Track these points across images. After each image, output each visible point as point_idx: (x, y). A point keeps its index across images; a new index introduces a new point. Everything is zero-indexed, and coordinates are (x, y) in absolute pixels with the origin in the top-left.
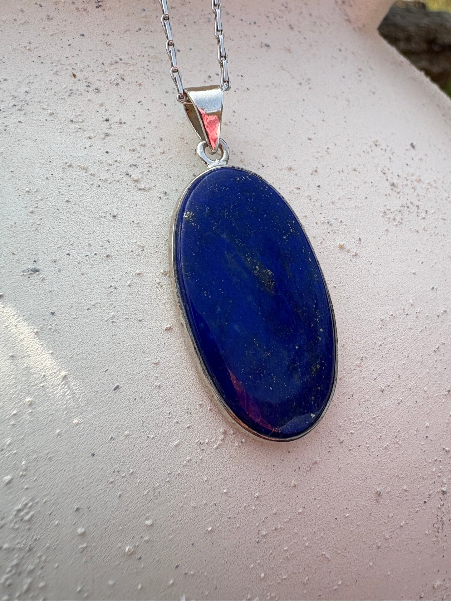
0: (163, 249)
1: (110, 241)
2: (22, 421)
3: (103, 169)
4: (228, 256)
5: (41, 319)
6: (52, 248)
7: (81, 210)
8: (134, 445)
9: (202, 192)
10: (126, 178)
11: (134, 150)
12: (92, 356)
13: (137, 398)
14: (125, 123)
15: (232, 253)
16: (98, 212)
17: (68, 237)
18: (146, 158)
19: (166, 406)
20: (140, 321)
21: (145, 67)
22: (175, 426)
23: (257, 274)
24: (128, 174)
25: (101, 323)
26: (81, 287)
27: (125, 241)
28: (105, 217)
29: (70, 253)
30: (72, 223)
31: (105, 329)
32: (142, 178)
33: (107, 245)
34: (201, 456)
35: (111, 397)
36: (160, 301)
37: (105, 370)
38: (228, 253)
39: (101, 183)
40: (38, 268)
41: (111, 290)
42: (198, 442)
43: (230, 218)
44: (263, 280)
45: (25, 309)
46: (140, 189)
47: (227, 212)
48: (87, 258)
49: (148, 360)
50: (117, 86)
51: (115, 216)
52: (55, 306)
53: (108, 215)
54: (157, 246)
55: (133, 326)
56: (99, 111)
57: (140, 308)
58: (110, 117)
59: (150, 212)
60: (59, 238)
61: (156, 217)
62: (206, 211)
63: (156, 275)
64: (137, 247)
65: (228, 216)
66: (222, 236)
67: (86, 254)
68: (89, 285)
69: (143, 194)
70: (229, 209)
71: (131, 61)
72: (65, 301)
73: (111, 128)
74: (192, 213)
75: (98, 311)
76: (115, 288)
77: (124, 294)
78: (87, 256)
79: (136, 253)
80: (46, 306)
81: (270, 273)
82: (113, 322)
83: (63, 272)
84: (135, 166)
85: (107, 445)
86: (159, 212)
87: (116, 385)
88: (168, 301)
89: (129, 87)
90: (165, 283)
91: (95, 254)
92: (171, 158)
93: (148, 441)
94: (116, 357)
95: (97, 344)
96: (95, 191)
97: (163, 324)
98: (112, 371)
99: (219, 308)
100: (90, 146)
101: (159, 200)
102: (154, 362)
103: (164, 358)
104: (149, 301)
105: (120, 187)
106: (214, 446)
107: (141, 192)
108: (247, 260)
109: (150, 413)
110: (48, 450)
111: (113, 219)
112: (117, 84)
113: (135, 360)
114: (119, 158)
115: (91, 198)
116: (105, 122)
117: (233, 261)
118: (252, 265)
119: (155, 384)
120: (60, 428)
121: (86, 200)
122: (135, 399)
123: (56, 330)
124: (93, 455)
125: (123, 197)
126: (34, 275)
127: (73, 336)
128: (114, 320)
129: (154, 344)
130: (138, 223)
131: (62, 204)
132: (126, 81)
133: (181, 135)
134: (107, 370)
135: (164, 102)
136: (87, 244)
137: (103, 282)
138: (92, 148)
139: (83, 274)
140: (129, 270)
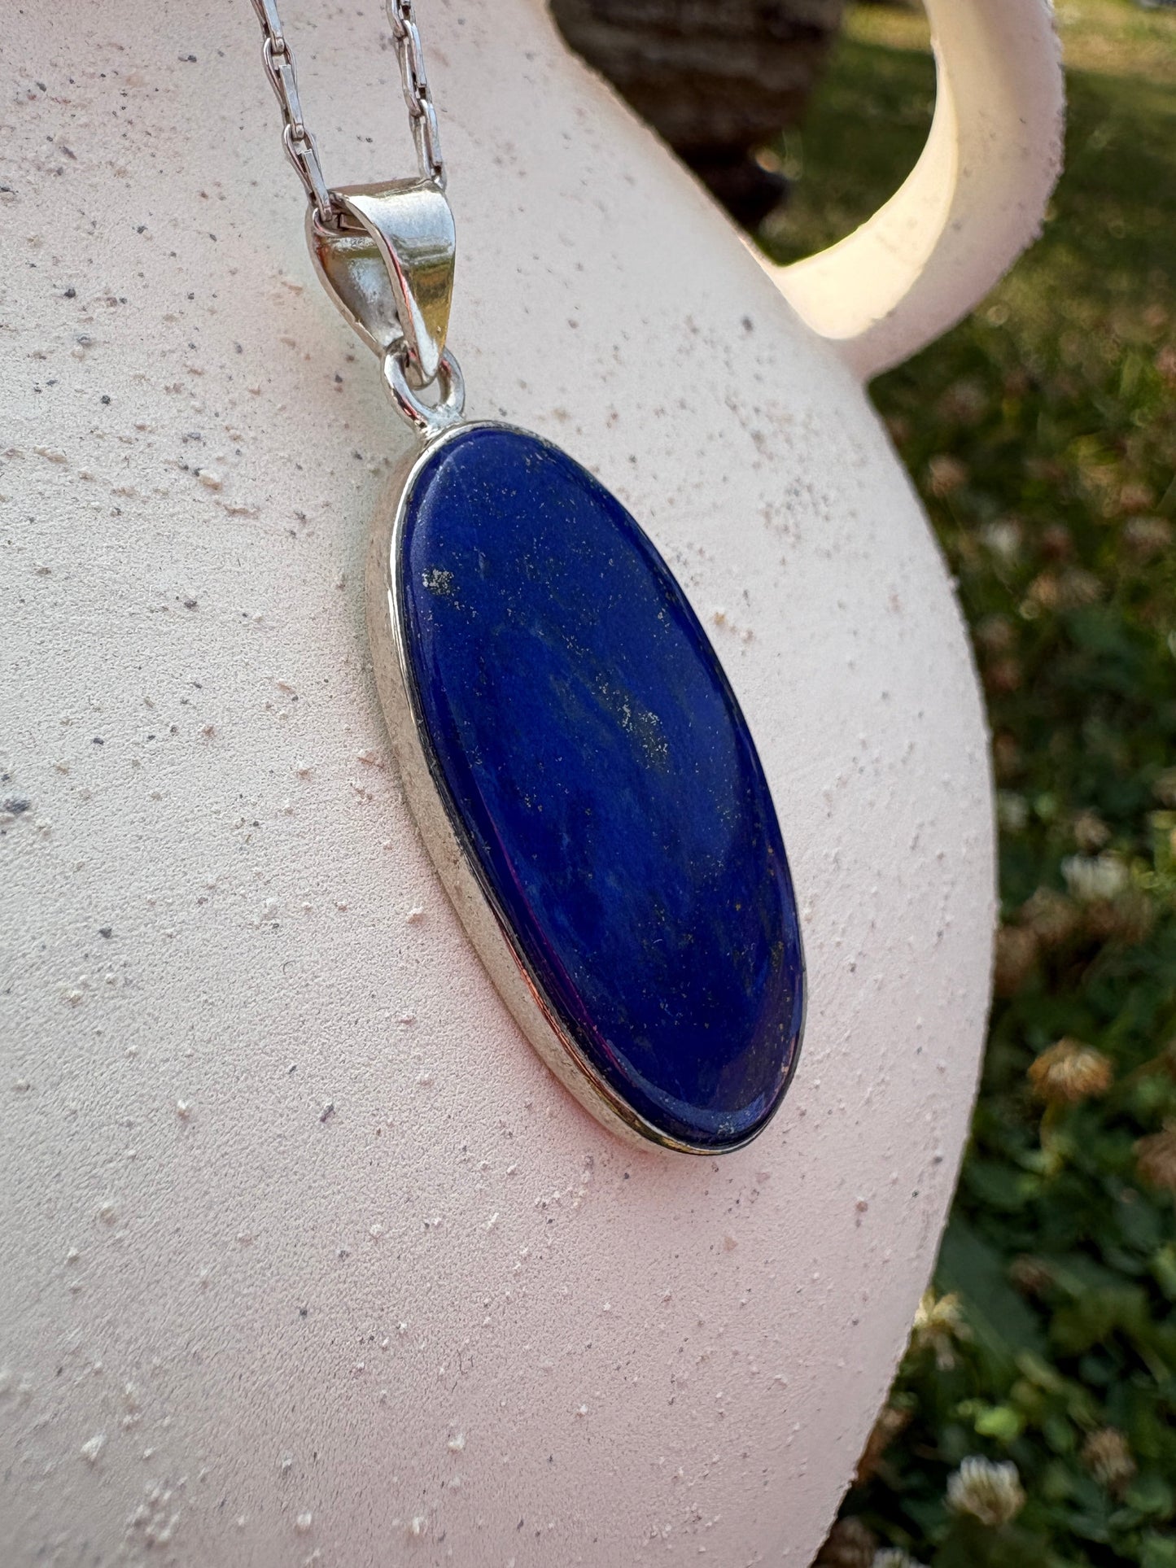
0: (345, 688)
1: (200, 682)
2: (99, 1272)
3: (112, 455)
4: (560, 688)
5: (79, 954)
6: (44, 726)
7: (93, 594)
8: (399, 1257)
9: (454, 507)
10: (186, 480)
11: (177, 389)
12: (245, 1037)
13: (382, 1127)
14: (123, 301)
15: (566, 678)
16: (141, 597)
17: (81, 686)
18: (220, 410)
19: (455, 1131)
20: (343, 909)
21: (119, 113)
22: (482, 1177)
23: (628, 726)
24: (186, 468)
25: (247, 936)
26: (163, 835)
27: (241, 676)
28: (165, 609)
29: (102, 737)
30: (77, 641)
31: (261, 952)
32: (226, 475)
33: (195, 697)
34: (548, 1238)
35: (319, 1141)
36: (376, 840)
37: (287, 1070)
38: (556, 679)
39: (119, 501)
40: (23, 797)
41: (246, 833)
42: (539, 1203)
43: (538, 577)
44: (644, 743)
45: (21, 933)
46: (234, 512)
47: (528, 561)
48: (152, 744)
49: (387, 1015)
50: (60, 179)
51: (191, 605)
52: (106, 908)
53: (172, 605)
54: (326, 681)
55: (329, 927)
56: (37, 264)
57: (335, 873)
58: (75, 284)
59: (281, 581)
60: (56, 693)
61: (300, 592)
62: (481, 565)
63: (349, 766)
64: (279, 693)
65: (533, 571)
66: (532, 632)
67: (147, 734)
68: (183, 826)
69: (247, 525)
70: (531, 551)
71: (72, 94)
72: (132, 889)
73: (91, 319)
74: (446, 573)
75: (230, 900)
76: (256, 824)
77: (283, 837)
78: (151, 738)
79: (279, 709)
80: (80, 911)
81: (655, 718)
82: (276, 926)
83: (99, 798)
84: (198, 438)
85: (333, 1275)
86: (303, 577)
87: (326, 1104)
88: (395, 838)
89: (97, 180)
90: (377, 787)
91: (173, 730)
92: (283, 408)
93: (428, 1235)
94: (308, 1024)
95: (250, 1000)
96: (112, 530)
97: (401, 905)
98: (305, 1068)
99: (565, 836)
100: (51, 383)
101: (290, 539)
102: (404, 1017)
103: (424, 1000)
104: (351, 846)
105: (177, 509)
106: (572, 1203)
107: (237, 520)
108: (601, 690)
109: (420, 1161)
110: (187, 1335)
111: (189, 614)
112: (60, 172)
113: (356, 1022)
114: (144, 419)
115: (107, 554)
116: (66, 302)
117: (573, 699)
118: (614, 706)
119: (418, 1078)
120: (206, 1263)
121: (95, 559)
122: (379, 1132)
123: (127, 983)
124: (304, 1313)
125: (193, 540)
126: (19, 821)
127: (180, 988)
128: (278, 921)
129: (391, 966)
130: (259, 620)
131: (30, 582)
132: (79, 160)
133: (286, 332)
134: (294, 1068)
135: (206, 229)
136: (140, 701)
137: (217, 812)
138: (55, 388)
139: (157, 797)
140: (275, 766)
